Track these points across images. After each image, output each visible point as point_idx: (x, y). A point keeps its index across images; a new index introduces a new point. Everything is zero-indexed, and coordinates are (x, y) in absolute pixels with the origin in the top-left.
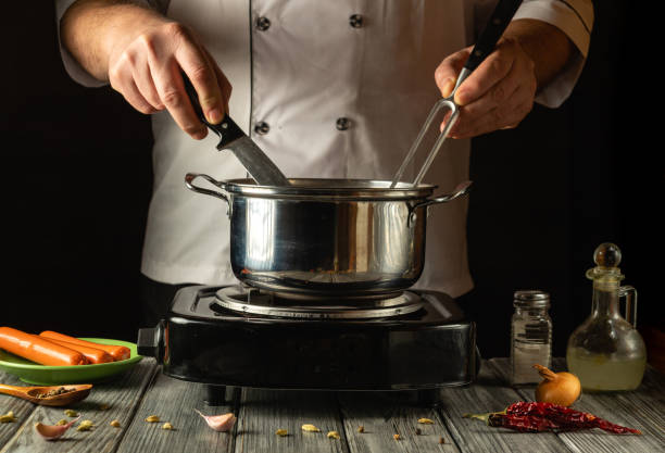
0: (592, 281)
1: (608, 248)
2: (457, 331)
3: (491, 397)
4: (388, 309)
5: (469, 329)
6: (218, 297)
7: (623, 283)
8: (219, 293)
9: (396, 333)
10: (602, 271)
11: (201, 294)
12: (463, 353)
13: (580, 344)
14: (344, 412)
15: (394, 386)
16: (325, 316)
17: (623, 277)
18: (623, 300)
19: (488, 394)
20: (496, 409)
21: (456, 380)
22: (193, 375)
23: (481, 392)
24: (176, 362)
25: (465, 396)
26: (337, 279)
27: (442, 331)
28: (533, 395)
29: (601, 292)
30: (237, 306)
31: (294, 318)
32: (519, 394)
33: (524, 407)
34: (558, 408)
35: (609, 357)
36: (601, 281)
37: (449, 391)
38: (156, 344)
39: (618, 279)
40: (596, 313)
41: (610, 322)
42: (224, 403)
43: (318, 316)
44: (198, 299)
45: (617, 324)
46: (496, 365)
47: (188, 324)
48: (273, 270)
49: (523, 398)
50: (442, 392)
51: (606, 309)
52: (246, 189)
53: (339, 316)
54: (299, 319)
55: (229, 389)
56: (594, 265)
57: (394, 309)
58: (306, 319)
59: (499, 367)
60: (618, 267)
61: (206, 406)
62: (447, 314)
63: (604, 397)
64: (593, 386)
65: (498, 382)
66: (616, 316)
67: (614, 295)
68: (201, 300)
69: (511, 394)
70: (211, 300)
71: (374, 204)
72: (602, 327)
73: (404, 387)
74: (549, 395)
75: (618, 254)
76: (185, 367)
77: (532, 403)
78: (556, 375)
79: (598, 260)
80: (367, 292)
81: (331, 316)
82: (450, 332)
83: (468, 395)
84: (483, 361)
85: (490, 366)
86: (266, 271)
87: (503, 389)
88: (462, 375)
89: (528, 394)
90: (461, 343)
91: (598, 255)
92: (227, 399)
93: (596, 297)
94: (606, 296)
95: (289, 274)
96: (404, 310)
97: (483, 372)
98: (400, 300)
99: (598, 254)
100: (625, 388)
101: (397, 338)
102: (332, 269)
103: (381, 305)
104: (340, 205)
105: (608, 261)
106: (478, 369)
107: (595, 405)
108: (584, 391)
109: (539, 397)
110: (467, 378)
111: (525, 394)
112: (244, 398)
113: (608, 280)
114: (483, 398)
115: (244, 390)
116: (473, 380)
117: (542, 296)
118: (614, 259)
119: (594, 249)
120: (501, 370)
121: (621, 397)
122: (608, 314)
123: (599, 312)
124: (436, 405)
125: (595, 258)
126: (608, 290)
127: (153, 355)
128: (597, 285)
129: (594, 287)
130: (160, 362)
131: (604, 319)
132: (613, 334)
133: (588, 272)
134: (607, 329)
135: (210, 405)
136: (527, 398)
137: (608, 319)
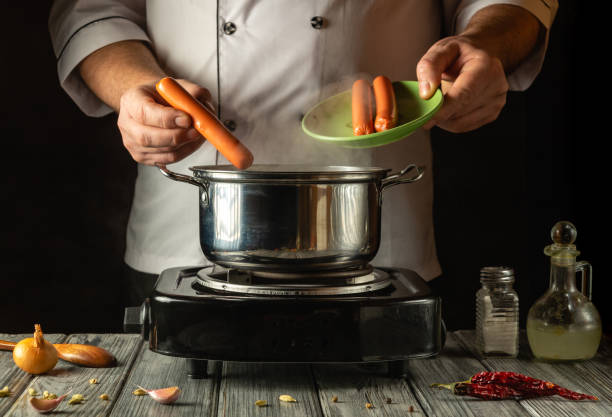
0: (550, 257)
1: (563, 226)
2: (424, 306)
3: (456, 367)
4: (360, 285)
5: (435, 304)
6: (199, 277)
8: (200, 273)
9: (366, 308)
10: (558, 248)
11: (183, 274)
12: (430, 326)
13: (539, 317)
14: (319, 383)
15: (365, 359)
16: (300, 293)
17: (578, 253)
19: (454, 365)
20: (462, 378)
21: (422, 351)
22: (177, 351)
23: (447, 363)
24: (162, 339)
25: (430, 365)
27: (410, 306)
29: (558, 268)
30: (217, 285)
31: (271, 296)
32: (483, 365)
33: (487, 376)
34: (519, 377)
35: (567, 328)
36: (558, 257)
37: (417, 363)
38: (142, 322)
39: (574, 255)
40: (554, 286)
41: (567, 295)
42: (206, 377)
43: (293, 293)
44: (180, 279)
45: (574, 298)
46: (460, 336)
47: (172, 303)
50: (410, 363)
51: (563, 284)
53: (313, 293)
54: (275, 296)
55: (211, 363)
56: (551, 243)
57: (364, 287)
58: (287, 296)
59: (463, 339)
60: (574, 243)
61: (189, 380)
62: (414, 291)
63: (561, 366)
65: (462, 354)
66: (573, 290)
67: (570, 270)
68: (183, 279)
69: (476, 364)
70: (193, 279)
72: (560, 299)
73: (374, 359)
75: (574, 232)
76: (169, 343)
77: (495, 373)
79: (555, 237)
81: (306, 293)
82: (417, 306)
83: (435, 366)
84: (448, 334)
85: (455, 338)
87: (468, 360)
88: (429, 347)
89: (492, 365)
90: (428, 317)
91: (555, 233)
92: (210, 371)
93: (553, 272)
94: (563, 271)
95: (257, 253)
96: (374, 288)
97: (449, 343)
98: (370, 278)
99: (556, 231)
101: (367, 313)
103: (352, 282)
104: (302, 187)
105: (565, 238)
106: (443, 343)
107: (553, 373)
110: (434, 349)
111: (488, 365)
112: (225, 371)
113: (564, 256)
114: (449, 368)
115: (225, 363)
116: (440, 351)
117: (506, 272)
118: (570, 237)
119: (551, 229)
120: (466, 342)
121: (579, 366)
122: (565, 288)
123: (557, 286)
124: (405, 375)
125: (552, 235)
126: (565, 265)
127: (139, 332)
128: (555, 261)
129: (552, 263)
130: (146, 338)
131: (561, 293)
132: (570, 307)
133: (546, 249)
134: (565, 302)
135: (192, 378)
136: (490, 368)
137: (565, 292)
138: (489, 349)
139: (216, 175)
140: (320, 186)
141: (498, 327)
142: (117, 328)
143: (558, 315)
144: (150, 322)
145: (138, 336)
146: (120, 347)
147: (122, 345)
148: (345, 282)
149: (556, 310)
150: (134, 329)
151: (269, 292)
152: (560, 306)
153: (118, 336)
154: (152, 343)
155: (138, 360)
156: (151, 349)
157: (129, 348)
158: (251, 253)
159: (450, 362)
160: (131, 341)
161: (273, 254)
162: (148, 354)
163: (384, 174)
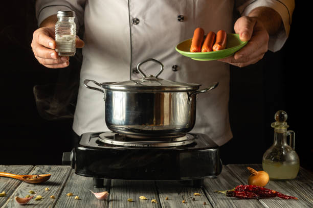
0: (274, 128)
1: (281, 113)
2: (211, 152)
3: (227, 183)
4: (179, 142)
5: (216, 152)
6: (100, 137)
7: (288, 129)
8: (100, 135)
9: (183, 153)
10: (278, 124)
11: (92, 136)
12: (214, 162)
13: (269, 158)
14: (159, 190)
15: (182, 178)
16: (150, 146)
17: (288, 126)
18: (288, 137)
19: (226, 181)
20: (230, 188)
21: (210, 175)
22: (88, 174)
23: (223, 180)
25: (215, 183)
26: (155, 129)
27: (204, 152)
28: (247, 182)
29: (278, 134)
30: (109, 142)
31: (135, 147)
32: (240, 181)
33: (243, 187)
34: (259, 188)
36: (278, 128)
37: (208, 180)
38: (71, 160)
39: (286, 127)
40: (276, 143)
41: (283, 147)
42: (103, 187)
43: (146, 146)
44: (90, 138)
45: (286, 148)
46: (230, 168)
47: (86, 150)
48: (125, 125)
49: (242, 183)
50: (204, 181)
51: (281, 141)
52: (112, 87)
53: (156, 146)
54: (137, 147)
55: (106, 180)
56: (275, 121)
57: (182, 143)
58: (141, 147)
59: (231, 169)
60: (286, 121)
61: (95, 188)
62: (207, 145)
63: (280, 182)
64: (275, 177)
66: (285, 145)
67: (284, 135)
68: (92, 139)
69: (236, 181)
70: (97, 139)
71: (172, 93)
72: (279, 149)
73: (187, 178)
74: (254, 181)
75: (286, 116)
76: (84, 170)
77: (246, 185)
78: (257, 172)
79: (276, 118)
80: (169, 134)
81: (153, 146)
82: (208, 152)
83: (217, 182)
84: (223, 166)
85: (227, 168)
86: (122, 125)
88: (214, 172)
89: (245, 181)
90: (213, 158)
91: (277, 116)
92: (105, 184)
93: (275, 136)
94: (280, 136)
95: (133, 127)
96: (186, 143)
97: (223, 171)
98: (185, 138)
99: (277, 115)
100: (289, 177)
101: (183, 156)
102: (152, 123)
103: (176, 140)
104: (156, 94)
105: (281, 119)
106: (221, 171)
107: (276, 186)
108: (271, 179)
109: (250, 182)
110: (216, 174)
111: (243, 181)
112: (112, 184)
113: (281, 128)
114: (223, 183)
115: (113, 180)
118: (284, 118)
119: (275, 113)
120: (232, 170)
121: (288, 182)
122: (282, 144)
123: (278, 142)
124: (202, 187)
126: (282, 132)
127: (70, 165)
128: (277, 130)
129: (275, 131)
130: (73, 168)
131: (279, 145)
132: (284, 153)
133: (272, 124)
134: (281, 150)
135: (96, 187)
136: (244, 183)
137: (282, 145)
142: (59, 163)
143: (278, 157)
144: (75, 160)
145: (69, 167)
146: (60, 172)
148: (172, 140)
149: (277, 155)
150: (67, 163)
151: (134, 145)
152: (279, 153)
153: (59, 166)
154: (76, 170)
155: (69, 178)
156: (76, 173)
157: (65, 172)
160: (66, 169)
162: (74, 176)
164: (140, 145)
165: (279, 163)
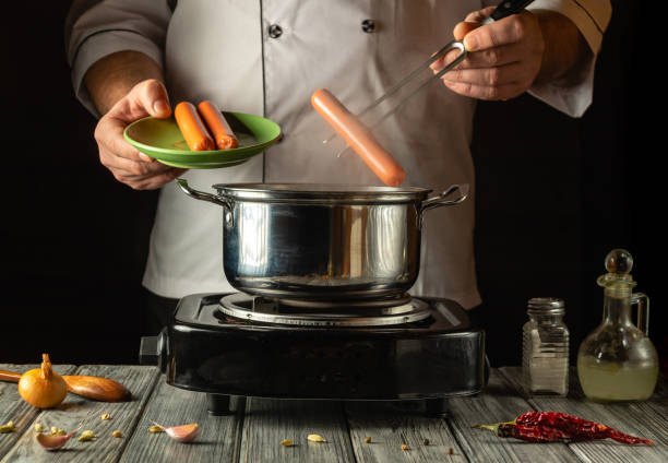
0: (603, 288)
1: (619, 254)
2: (466, 339)
3: (501, 407)
4: (397, 315)
5: (477, 339)
6: (222, 304)
7: (634, 290)
8: (222, 300)
9: (403, 341)
10: (613, 278)
11: (205, 302)
12: (472, 362)
13: (590, 352)
14: (350, 422)
15: (402, 396)
16: (331, 323)
17: (634, 283)
18: (635, 307)
19: (498, 404)
21: (464, 388)
22: (196, 384)
23: (490, 402)
24: (181, 371)
25: (472, 404)
27: (451, 339)
29: (613, 300)
30: (242, 314)
31: (300, 326)
32: (530, 404)
33: (535, 417)
34: (569, 418)
35: (621, 366)
36: (612, 288)
37: (458, 401)
38: (159, 353)
39: (630, 286)
40: (608, 319)
41: (622, 330)
42: (228, 413)
43: (324, 323)
44: (201, 307)
45: (629, 332)
46: (506, 374)
47: (192, 332)
48: (266, 276)
49: (533, 407)
50: (451, 402)
51: (617, 318)
53: (346, 324)
54: (304, 326)
55: (234, 398)
56: (606, 272)
57: (402, 317)
58: (317, 327)
59: (508, 376)
60: (630, 273)
61: (210, 416)
62: (455, 322)
63: (621, 409)
65: (507, 392)
66: (628, 324)
67: (626, 302)
68: (205, 307)
69: (521, 403)
70: (215, 307)
72: (615, 335)
73: (411, 396)
75: (630, 261)
76: (188, 376)
77: (542, 413)
79: (610, 266)
81: (338, 323)
82: (459, 339)
83: (478, 406)
84: (492, 370)
85: (499, 374)
86: (260, 276)
87: (513, 399)
88: (471, 383)
89: (539, 404)
90: (470, 352)
91: (609, 262)
92: (232, 408)
93: (607, 305)
94: (618, 303)
96: (412, 319)
97: (493, 381)
98: (408, 308)
99: (610, 259)
101: (405, 347)
102: (327, 273)
103: (389, 312)
105: (620, 267)
106: (486, 380)
107: (606, 414)
110: (477, 387)
111: (535, 405)
112: (249, 407)
113: (620, 287)
114: (492, 407)
115: (249, 399)
116: (483, 389)
117: (556, 304)
118: (626, 265)
119: (605, 257)
120: (512, 380)
121: (633, 407)
122: (620, 322)
123: (612, 319)
124: (444, 415)
125: (606, 264)
126: (620, 297)
127: (156, 364)
128: (609, 292)
129: (606, 294)
130: (163, 370)
131: (616, 327)
132: (624, 342)
133: (599, 278)
134: (619, 337)
135: (214, 415)
136: (537, 407)
137: (620, 326)
138: (536, 387)
139: (242, 193)
140: (354, 207)
141: (546, 363)
142: (131, 358)
143: (612, 350)
144: (168, 353)
145: (154, 368)
146: (135, 379)
147: (138, 377)
148: (380, 312)
149: (610, 345)
150: (149, 360)
151: (297, 322)
152: (614, 342)
153: (133, 367)
154: (170, 376)
155: (155, 393)
156: (169, 382)
157: (145, 381)
158: (279, 279)
159: (494, 400)
160: (147, 373)
161: (302, 281)
162: (165, 388)
163: (425, 195)
164: (310, 323)
165: (614, 365)
